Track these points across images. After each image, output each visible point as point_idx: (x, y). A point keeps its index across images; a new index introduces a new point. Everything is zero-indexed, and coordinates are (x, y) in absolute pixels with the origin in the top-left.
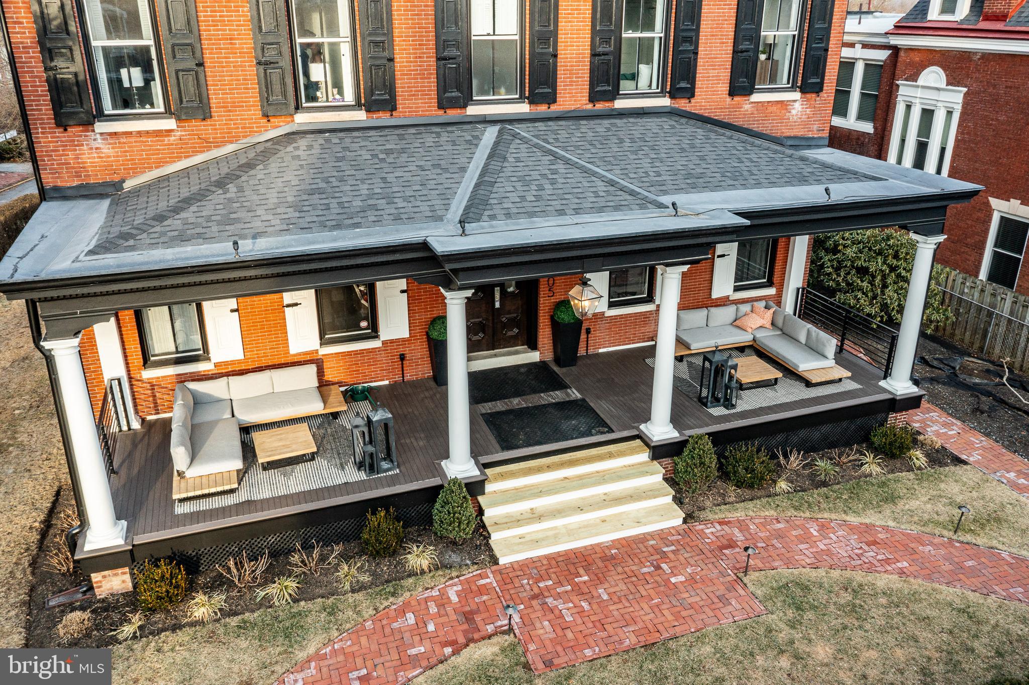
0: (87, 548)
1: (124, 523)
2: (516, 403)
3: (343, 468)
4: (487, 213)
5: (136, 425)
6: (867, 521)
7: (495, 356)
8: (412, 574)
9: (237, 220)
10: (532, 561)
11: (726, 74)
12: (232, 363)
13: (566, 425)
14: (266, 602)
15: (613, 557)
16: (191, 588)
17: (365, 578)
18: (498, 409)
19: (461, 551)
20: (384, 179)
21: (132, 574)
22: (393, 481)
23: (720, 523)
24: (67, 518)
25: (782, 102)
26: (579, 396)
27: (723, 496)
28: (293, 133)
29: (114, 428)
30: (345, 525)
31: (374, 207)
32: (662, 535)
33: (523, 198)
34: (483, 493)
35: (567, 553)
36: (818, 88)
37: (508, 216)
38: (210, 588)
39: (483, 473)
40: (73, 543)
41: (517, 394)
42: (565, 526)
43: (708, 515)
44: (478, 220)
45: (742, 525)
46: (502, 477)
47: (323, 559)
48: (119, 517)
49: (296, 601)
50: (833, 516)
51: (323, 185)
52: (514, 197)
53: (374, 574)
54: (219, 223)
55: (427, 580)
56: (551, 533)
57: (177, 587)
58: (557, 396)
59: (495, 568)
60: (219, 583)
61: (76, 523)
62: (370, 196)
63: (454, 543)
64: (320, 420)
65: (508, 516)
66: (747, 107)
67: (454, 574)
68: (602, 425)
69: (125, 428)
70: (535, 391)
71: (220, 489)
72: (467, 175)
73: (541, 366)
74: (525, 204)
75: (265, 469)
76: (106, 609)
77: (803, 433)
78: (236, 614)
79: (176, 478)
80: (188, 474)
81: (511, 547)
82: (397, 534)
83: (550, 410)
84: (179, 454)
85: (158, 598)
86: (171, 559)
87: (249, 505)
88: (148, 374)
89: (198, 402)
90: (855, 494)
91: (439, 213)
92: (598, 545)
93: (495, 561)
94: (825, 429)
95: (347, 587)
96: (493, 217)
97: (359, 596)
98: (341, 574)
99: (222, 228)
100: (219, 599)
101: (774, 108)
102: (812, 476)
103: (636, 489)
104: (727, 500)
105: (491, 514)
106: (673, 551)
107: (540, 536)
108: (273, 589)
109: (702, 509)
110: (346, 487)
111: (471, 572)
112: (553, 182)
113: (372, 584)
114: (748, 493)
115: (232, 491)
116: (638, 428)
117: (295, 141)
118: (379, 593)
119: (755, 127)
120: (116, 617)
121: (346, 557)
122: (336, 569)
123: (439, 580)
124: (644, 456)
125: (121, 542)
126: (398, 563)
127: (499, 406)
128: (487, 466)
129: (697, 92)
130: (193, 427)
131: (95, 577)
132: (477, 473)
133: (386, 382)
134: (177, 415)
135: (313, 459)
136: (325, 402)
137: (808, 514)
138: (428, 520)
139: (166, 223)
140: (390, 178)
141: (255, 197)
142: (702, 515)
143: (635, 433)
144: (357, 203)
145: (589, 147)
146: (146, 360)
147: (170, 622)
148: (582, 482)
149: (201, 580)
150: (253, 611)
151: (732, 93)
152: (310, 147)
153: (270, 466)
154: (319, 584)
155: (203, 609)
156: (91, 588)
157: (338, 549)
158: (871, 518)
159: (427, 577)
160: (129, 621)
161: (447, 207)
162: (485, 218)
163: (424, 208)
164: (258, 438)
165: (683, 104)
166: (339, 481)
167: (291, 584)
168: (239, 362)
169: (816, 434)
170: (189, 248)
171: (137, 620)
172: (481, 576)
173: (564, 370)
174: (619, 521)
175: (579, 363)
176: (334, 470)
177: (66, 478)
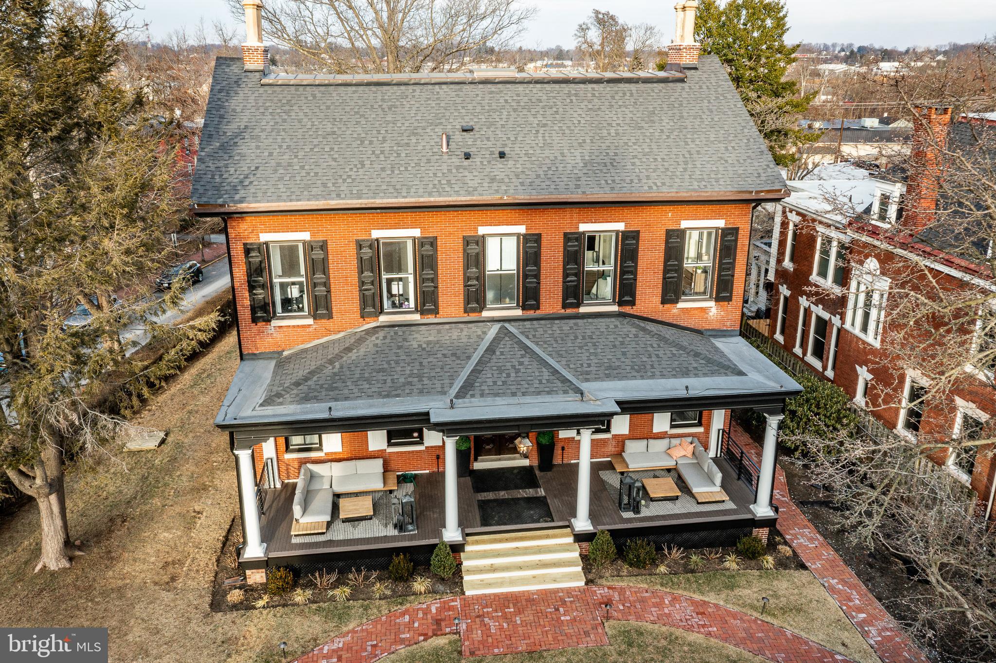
0: (246, 556)
1: (265, 545)
2: (503, 494)
3: (386, 526)
4: (471, 393)
5: (278, 486)
6: (706, 599)
7: (500, 460)
8: (415, 594)
9: (336, 388)
10: (485, 595)
11: (659, 291)
12: (335, 453)
13: (527, 513)
14: (333, 599)
15: (533, 600)
16: (295, 585)
17: (388, 592)
18: (489, 498)
19: (446, 584)
20: (421, 363)
21: (266, 573)
22: (412, 538)
23: (609, 588)
24: (236, 537)
25: (701, 308)
26: (543, 494)
27: (618, 571)
28: (378, 327)
29: (266, 486)
30: (382, 560)
31: (410, 383)
32: (569, 591)
33: (495, 383)
34: (464, 551)
35: (507, 593)
36: (729, 299)
37: (482, 395)
38: (305, 587)
39: (464, 539)
40: (239, 554)
41: (506, 488)
42: (510, 577)
43: (603, 582)
44: (464, 397)
45: (622, 591)
46: (477, 542)
47: (366, 578)
48: (262, 541)
49: (348, 600)
50: (685, 593)
51: (386, 366)
52: (490, 382)
53: (393, 591)
54: (327, 390)
55: (422, 598)
56: (499, 580)
57: (288, 583)
58: (530, 492)
59: (462, 597)
60: (311, 585)
61: (241, 540)
62: (410, 376)
63: (443, 579)
64: (381, 494)
65: (477, 567)
66: (675, 311)
67: (438, 597)
68: (549, 516)
69: (272, 487)
70: (517, 487)
71: (316, 532)
72: (470, 362)
73: (528, 470)
74: (495, 387)
75: (343, 522)
76: (252, 590)
77: (686, 536)
78: (316, 602)
79: (294, 522)
80: (301, 521)
81: (474, 586)
82: (408, 570)
83: (522, 502)
84: (297, 509)
85: (278, 588)
86: (286, 567)
87: (330, 543)
88: (288, 456)
89: (312, 477)
90: (709, 581)
91: (446, 389)
92: (528, 591)
93: (463, 593)
94: (703, 534)
95: (378, 596)
96: (473, 396)
97: (383, 602)
98: (375, 588)
99: (328, 393)
100: (309, 593)
101: (696, 312)
102: (685, 566)
103: (560, 559)
104: (621, 574)
105: (466, 564)
106: (571, 602)
107: (492, 581)
108: (337, 592)
109: (601, 577)
110: (385, 539)
111: (449, 597)
112: (518, 371)
113: (392, 596)
114: (635, 571)
115: (323, 533)
116: (570, 521)
117: (377, 332)
118: (393, 602)
119: (682, 323)
120: (256, 595)
121: (380, 579)
122: (373, 584)
123: (429, 600)
124: (570, 540)
125: (262, 555)
126: (408, 586)
127: (490, 496)
128: (468, 535)
129: (637, 302)
130: (308, 491)
131: (248, 572)
132: (461, 539)
133: (428, 471)
134: (300, 482)
135: (371, 519)
136: (385, 483)
137: (668, 590)
138: (428, 564)
139: (300, 388)
140: (425, 362)
141: (348, 373)
142: (599, 581)
143: (566, 523)
144: (402, 380)
145: (553, 342)
146: (287, 449)
147: (282, 602)
148: (526, 551)
149: (301, 582)
150: (325, 602)
151: (664, 302)
152: (385, 338)
153: (346, 520)
154: (362, 592)
155: (299, 598)
156: (245, 578)
157: (375, 574)
158: (711, 598)
159: (422, 597)
160: (262, 598)
161: (451, 385)
162: (468, 396)
163: (438, 386)
164: (342, 502)
165: (627, 309)
166: (382, 534)
167: (347, 590)
168: (339, 453)
169: (696, 537)
170: (309, 406)
171: (266, 598)
172: (453, 601)
173: (542, 474)
174: (543, 579)
175: (555, 469)
176: (381, 527)
177: (238, 510)
